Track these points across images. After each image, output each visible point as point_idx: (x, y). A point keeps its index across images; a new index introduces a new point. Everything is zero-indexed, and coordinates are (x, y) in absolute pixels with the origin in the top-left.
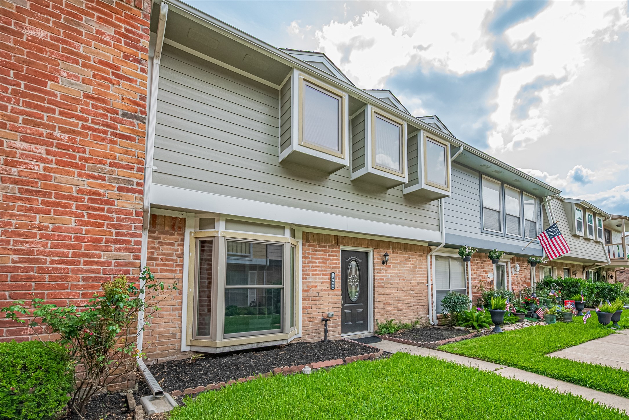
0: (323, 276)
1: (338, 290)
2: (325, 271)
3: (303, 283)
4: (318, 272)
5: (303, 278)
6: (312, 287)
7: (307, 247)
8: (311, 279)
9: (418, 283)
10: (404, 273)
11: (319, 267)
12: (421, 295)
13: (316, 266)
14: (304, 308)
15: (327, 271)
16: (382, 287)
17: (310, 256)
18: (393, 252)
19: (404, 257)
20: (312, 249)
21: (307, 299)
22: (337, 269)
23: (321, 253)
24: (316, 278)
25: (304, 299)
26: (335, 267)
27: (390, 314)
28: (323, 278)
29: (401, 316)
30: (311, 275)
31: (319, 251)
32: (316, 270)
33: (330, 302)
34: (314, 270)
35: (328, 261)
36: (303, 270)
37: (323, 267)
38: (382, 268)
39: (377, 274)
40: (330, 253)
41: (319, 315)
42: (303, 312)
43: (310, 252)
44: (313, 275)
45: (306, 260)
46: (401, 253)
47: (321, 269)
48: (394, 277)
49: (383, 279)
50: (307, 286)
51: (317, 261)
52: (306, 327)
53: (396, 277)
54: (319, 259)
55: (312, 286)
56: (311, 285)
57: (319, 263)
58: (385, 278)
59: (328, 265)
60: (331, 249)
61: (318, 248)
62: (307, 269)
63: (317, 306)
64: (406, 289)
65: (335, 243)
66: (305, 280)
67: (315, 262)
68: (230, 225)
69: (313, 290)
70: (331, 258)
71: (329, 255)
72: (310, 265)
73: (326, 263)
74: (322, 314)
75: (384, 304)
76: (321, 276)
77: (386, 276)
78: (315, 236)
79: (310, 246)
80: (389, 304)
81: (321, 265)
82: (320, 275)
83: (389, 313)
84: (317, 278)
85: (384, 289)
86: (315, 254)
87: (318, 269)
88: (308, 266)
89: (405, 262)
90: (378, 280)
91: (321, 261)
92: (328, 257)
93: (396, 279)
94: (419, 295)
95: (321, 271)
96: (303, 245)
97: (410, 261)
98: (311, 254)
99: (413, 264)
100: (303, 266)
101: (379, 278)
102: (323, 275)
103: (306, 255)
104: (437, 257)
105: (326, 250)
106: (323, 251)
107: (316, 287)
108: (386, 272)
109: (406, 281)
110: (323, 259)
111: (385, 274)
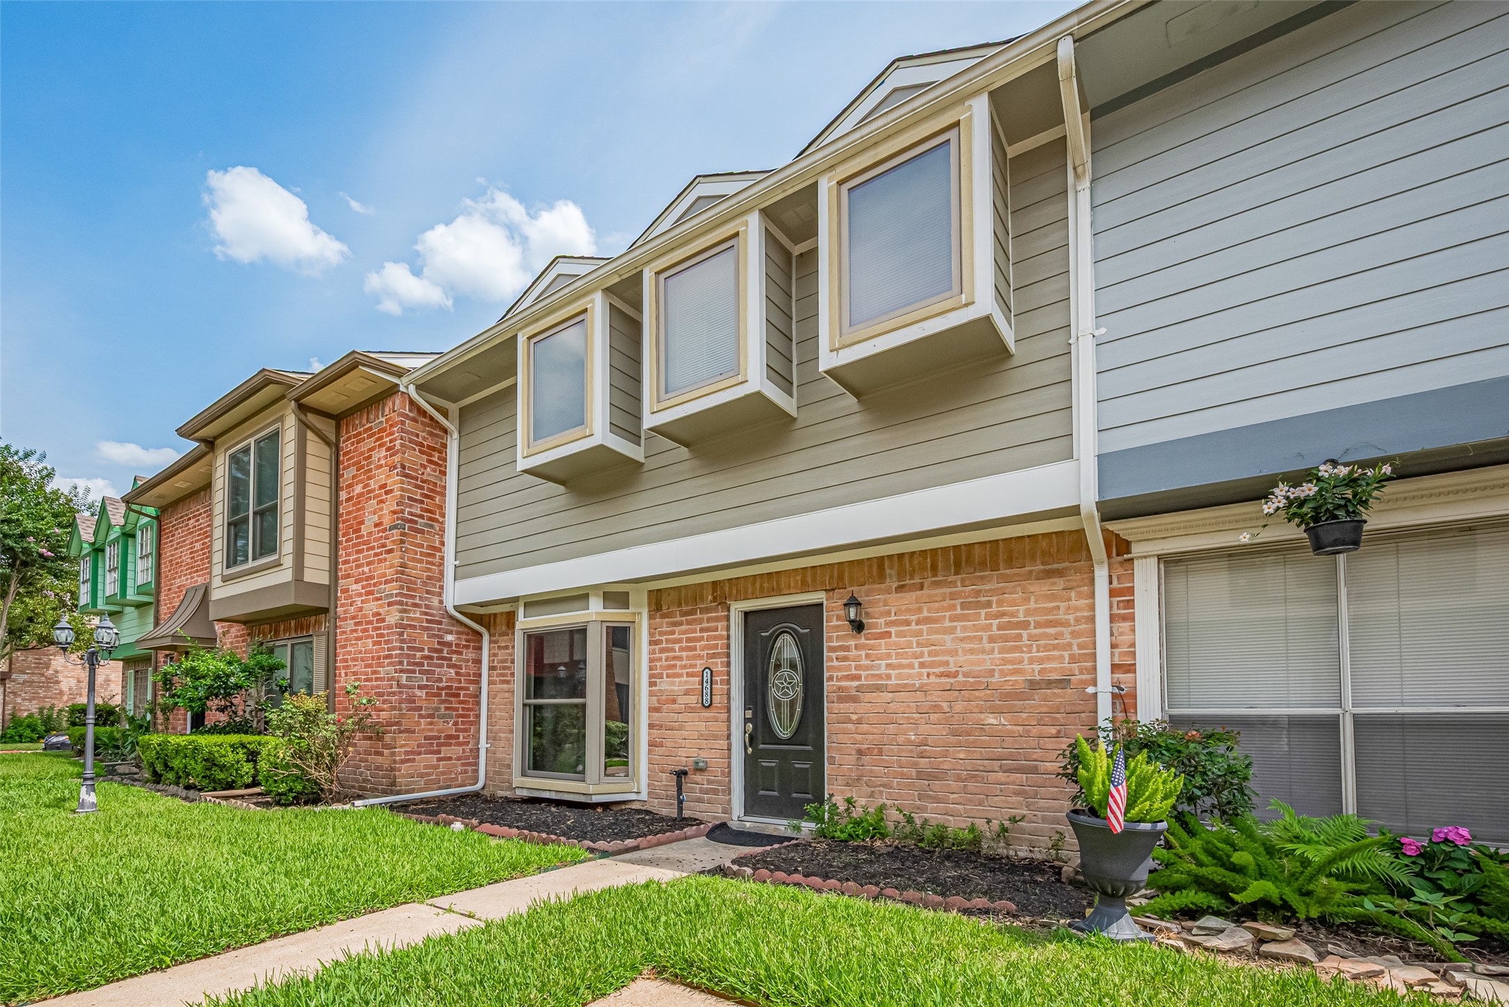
0: (687, 677)
1: (720, 708)
2: (691, 666)
3: (651, 694)
4: (678, 670)
5: (652, 684)
6: (667, 702)
7: (658, 620)
8: (664, 685)
9: (1033, 685)
10: (954, 653)
11: (680, 658)
12: (1053, 730)
13: (675, 658)
14: (652, 744)
15: (696, 665)
16: (855, 700)
17: (664, 638)
18: (900, 589)
19: (953, 596)
20: (667, 623)
21: (657, 725)
22: (719, 660)
23: (684, 627)
24: (673, 684)
25: (651, 726)
26: (713, 656)
27: (884, 786)
28: (686, 682)
29: (929, 796)
30: (665, 677)
31: (681, 624)
32: (675, 666)
33: (701, 735)
34: (670, 667)
35: (698, 644)
36: (651, 668)
37: (688, 658)
38: (852, 643)
39: (835, 663)
40: (705, 625)
41: (680, 761)
42: (650, 752)
43: (664, 629)
44: (668, 676)
45: (657, 647)
46: (937, 584)
47: (684, 663)
48: (901, 666)
49: (858, 678)
50: (658, 700)
51: (677, 647)
52: (656, 783)
53: (911, 666)
54: (680, 641)
55: (667, 700)
56: (664, 697)
57: (681, 649)
58: (863, 673)
59: (698, 652)
60: (705, 616)
61: (678, 619)
62: (658, 664)
63: (676, 742)
64: (959, 707)
65: (715, 599)
66: (654, 688)
67: (673, 650)
68: (531, 610)
69: (667, 708)
70: (705, 635)
71: (702, 630)
72: (664, 656)
73: (694, 649)
74: (685, 759)
75: (860, 752)
76: (685, 678)
77: (867, 668)
78: (672, 593)
79: (663, 616)
80: (880, 753)
81: (684, 654)
82: (680, 675)
83: (878, 781)
84: (675, 682)
85: (861, 708)
86: (673, 633)
87: (679, 663)
88: (660, 659)
89: (959, 611)
90: (839, 680)
91: (684, 644)
92: (698, 634)
93: (916, 675)
94: (1034, 731)
95: (684, 667)
96: (651, 617)
97: (989, 605)
98: (666, 633)
99: (1003, 614)
100: (651, 661)
101: (840, 674)
102: (688, 675)
103: (658, 637)
104: (1170, 562)
105: (695, 620)
106: (688, 623)
107: (674, 702)
108: (867, 656)
109: (960, 678)
110: (689, 640)
111: (864, 662)
